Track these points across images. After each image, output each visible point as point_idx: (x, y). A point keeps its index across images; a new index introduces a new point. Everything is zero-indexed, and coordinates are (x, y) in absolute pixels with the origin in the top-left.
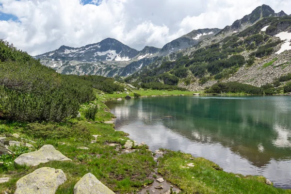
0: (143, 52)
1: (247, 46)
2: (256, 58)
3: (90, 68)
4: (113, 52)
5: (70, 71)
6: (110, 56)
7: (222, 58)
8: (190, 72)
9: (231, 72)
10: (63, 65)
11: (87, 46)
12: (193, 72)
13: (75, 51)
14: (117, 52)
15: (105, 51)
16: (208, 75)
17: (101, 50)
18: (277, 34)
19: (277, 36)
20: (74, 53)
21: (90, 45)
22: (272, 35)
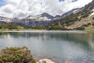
0: (55, 17)
1: (81, 14)
2: (82, 18)
3: (38, 23)
4: (46, 17)
5: (31, 24)
6: (45, 19)
7: (71, 19)
8: (60, 24)
9: (72, 23)
10: (29, 22)
11: (37, 16)
12: (61, 24)
13: (33, 17)
14: (47, 17)
15: (43, 17)
16: (65, 25)
17: (42, 17)
18: (93, 9)
19: (93, 10)
20: (33, 18)
21: (38, 15)
22: (91, 10)
